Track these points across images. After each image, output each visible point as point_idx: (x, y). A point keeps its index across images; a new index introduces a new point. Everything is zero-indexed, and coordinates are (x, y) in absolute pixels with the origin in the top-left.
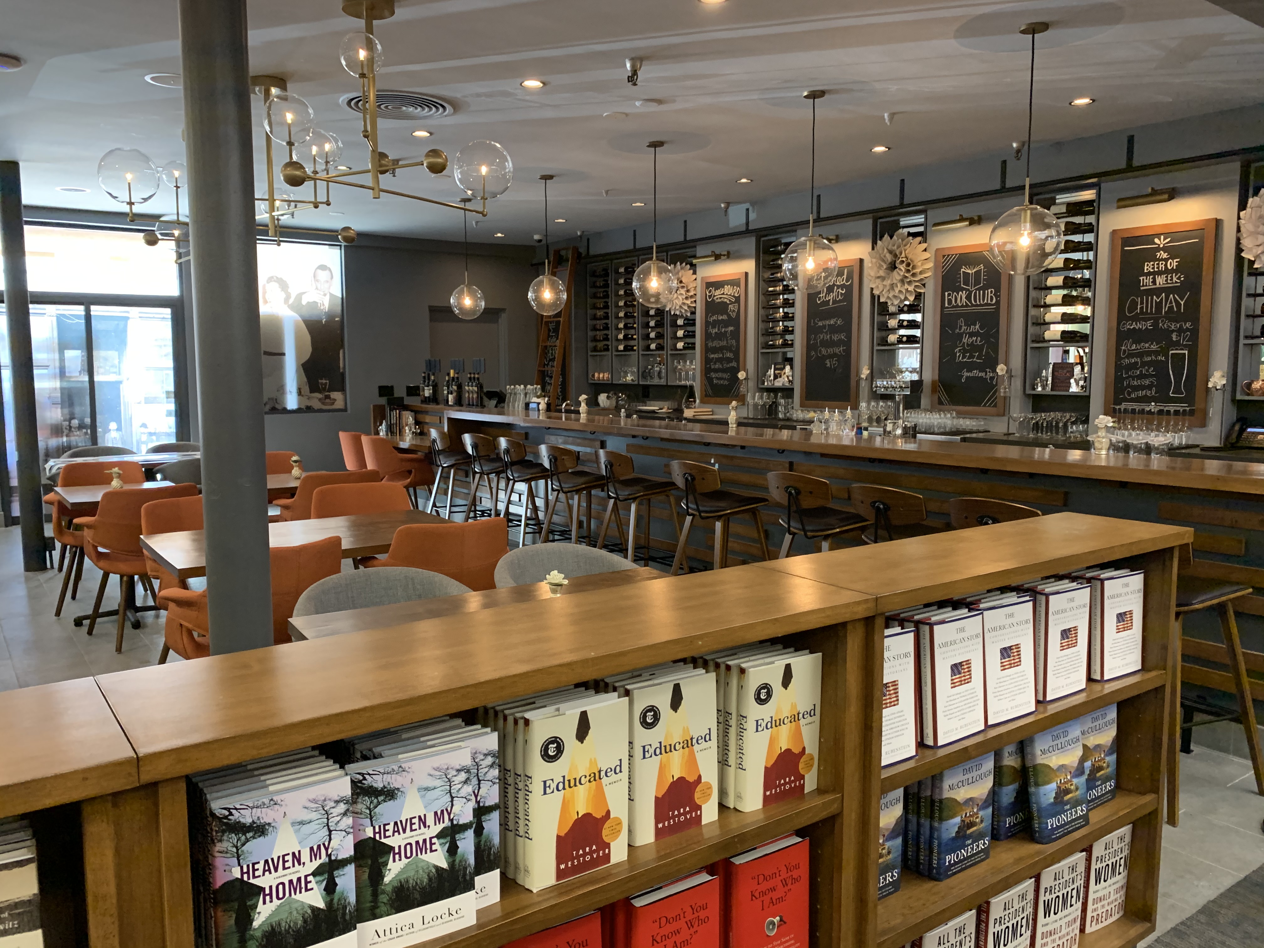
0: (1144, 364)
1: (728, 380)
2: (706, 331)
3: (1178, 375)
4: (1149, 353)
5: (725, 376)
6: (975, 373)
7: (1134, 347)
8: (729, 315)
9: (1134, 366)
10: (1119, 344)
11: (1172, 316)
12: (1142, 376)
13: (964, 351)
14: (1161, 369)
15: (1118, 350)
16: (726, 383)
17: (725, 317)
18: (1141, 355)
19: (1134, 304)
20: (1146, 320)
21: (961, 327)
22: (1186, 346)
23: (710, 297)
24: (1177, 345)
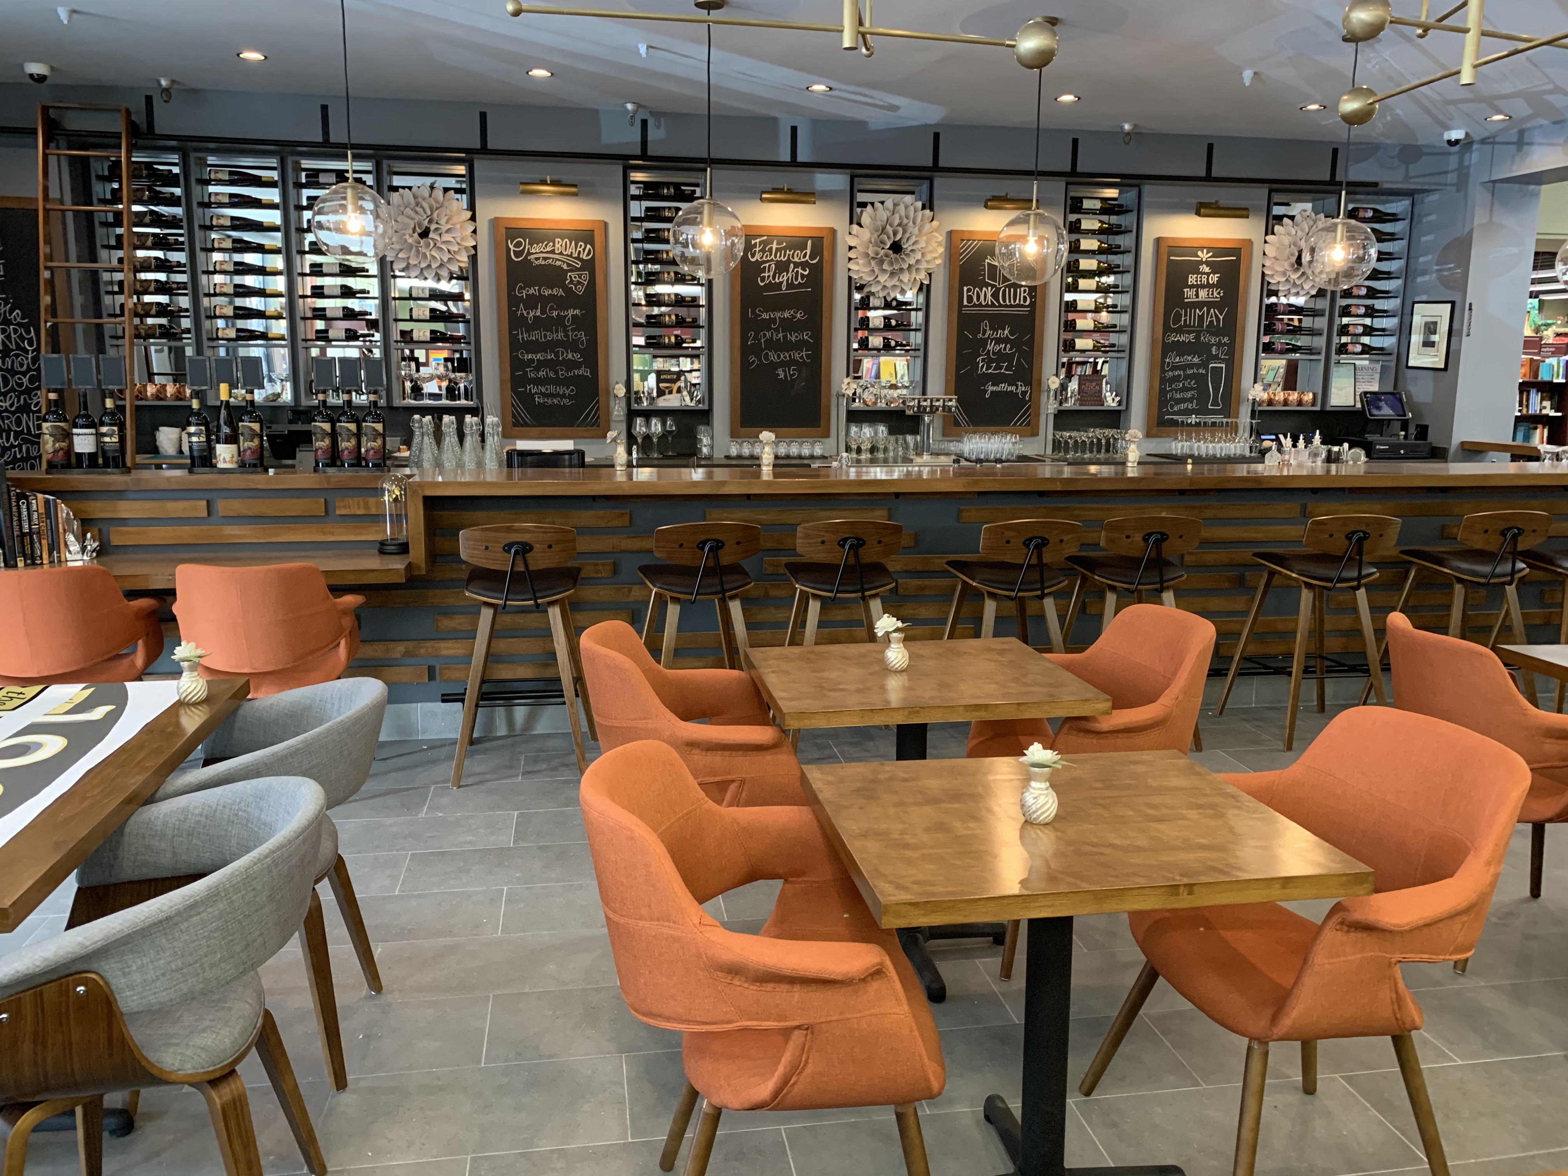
0: (1187, 377)
1: (570, 397)
2: (512, 314)
3: (1216, 389)
4: (1191, 366)
5: (561, 390)
6: (1003, 387)
7: (1177, 360)
8: (567, 290)
9: (1176, 379)
10: (1164, 356)
11: (1213, 330)
12: (1184, 389)
13: (989, 361)
14: (1201, 380)
15: (1163, 362)
16: (566, 401)
17: (558, 292)
18: (1183, 368)
19: (1178, 317)
20: (1189, 333)
21: (985, 332)
22: (1224, 360)
23: (517, 254)
24: (1216, 358)
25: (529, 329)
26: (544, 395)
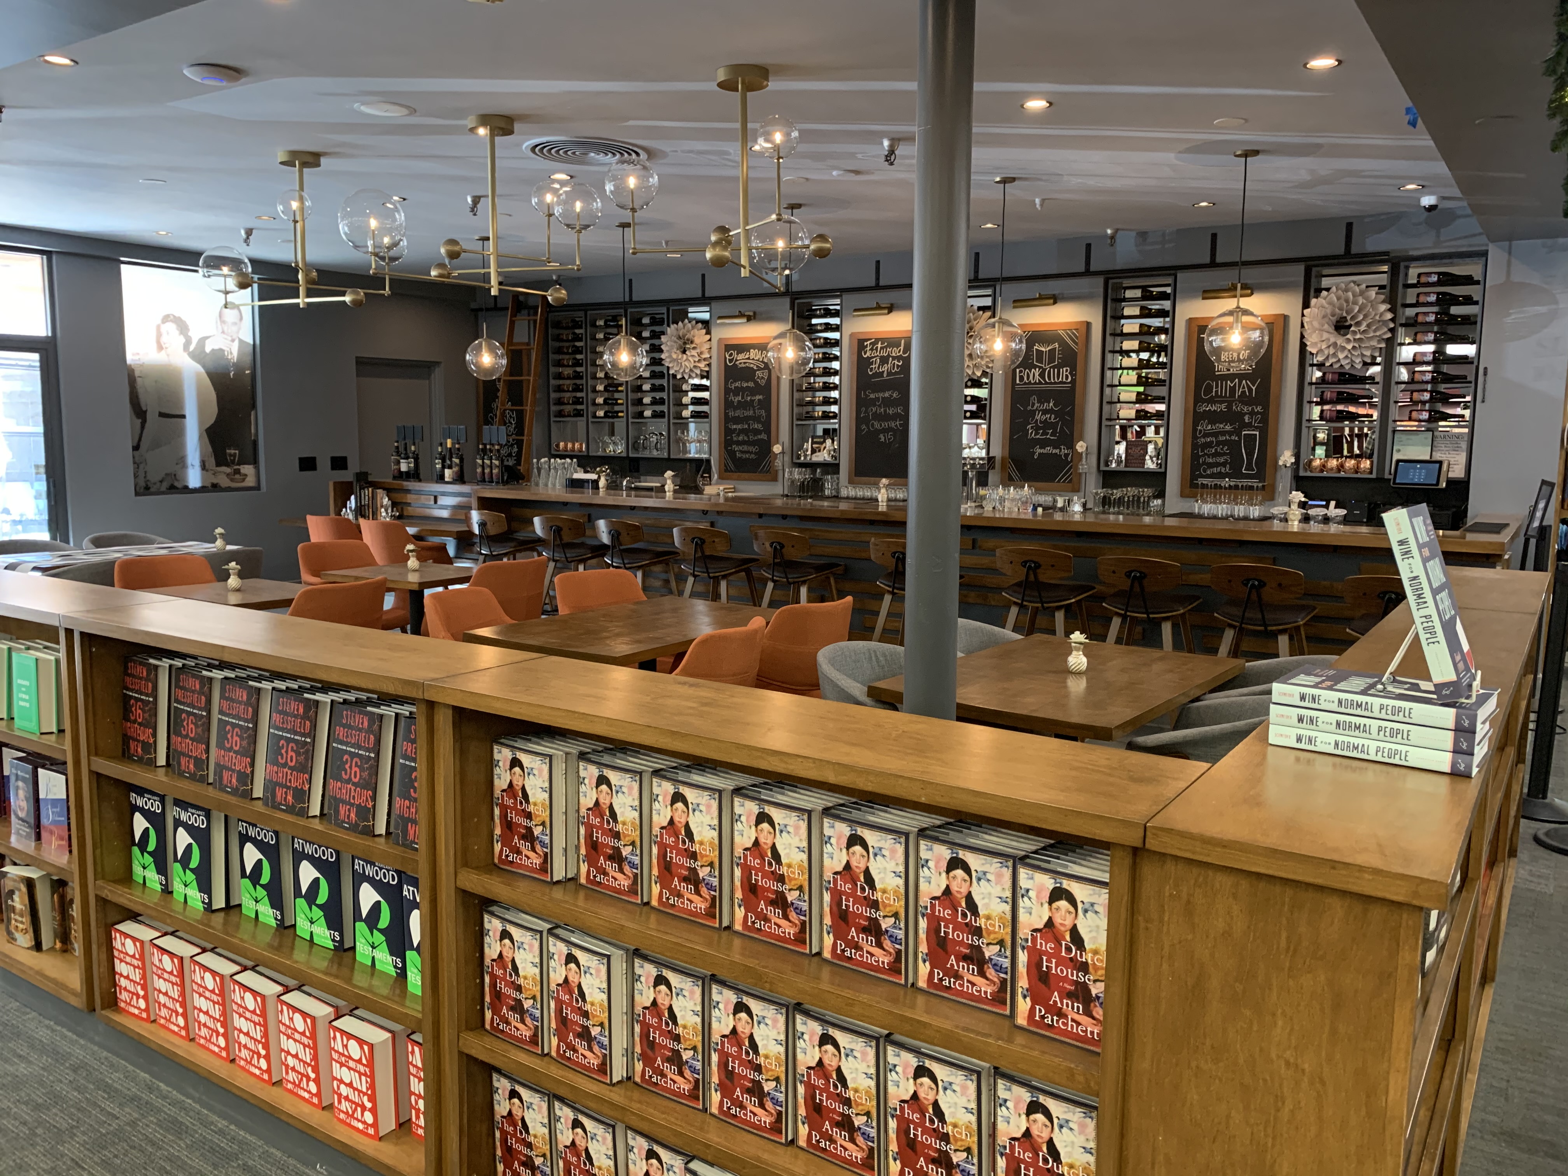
0: (1219, 443)
1: (756, 453)
2: (726, 399)
3: (1250, 454)
4: (1223, 433)
5: (751, 449)
6: (1048, 450)
7: (1209, 427)
8: (756, 383)
9: (1209, 445)
10: (1195, 424)
11: (1245, 399)
12: (1216, 454)
13: (1037, 429)
14: (1234, 447)
15: (1195, 430)
16: (753, 456)
17: (751, 384)
18: (1215, 434)
19: (1209, 389)
20: (1221, 402)
21: (1033, 404)
22: (1256, 428)
23: (731, 361)
24: (1249, 426)
25: (735, 408)
26: (742, 452)
